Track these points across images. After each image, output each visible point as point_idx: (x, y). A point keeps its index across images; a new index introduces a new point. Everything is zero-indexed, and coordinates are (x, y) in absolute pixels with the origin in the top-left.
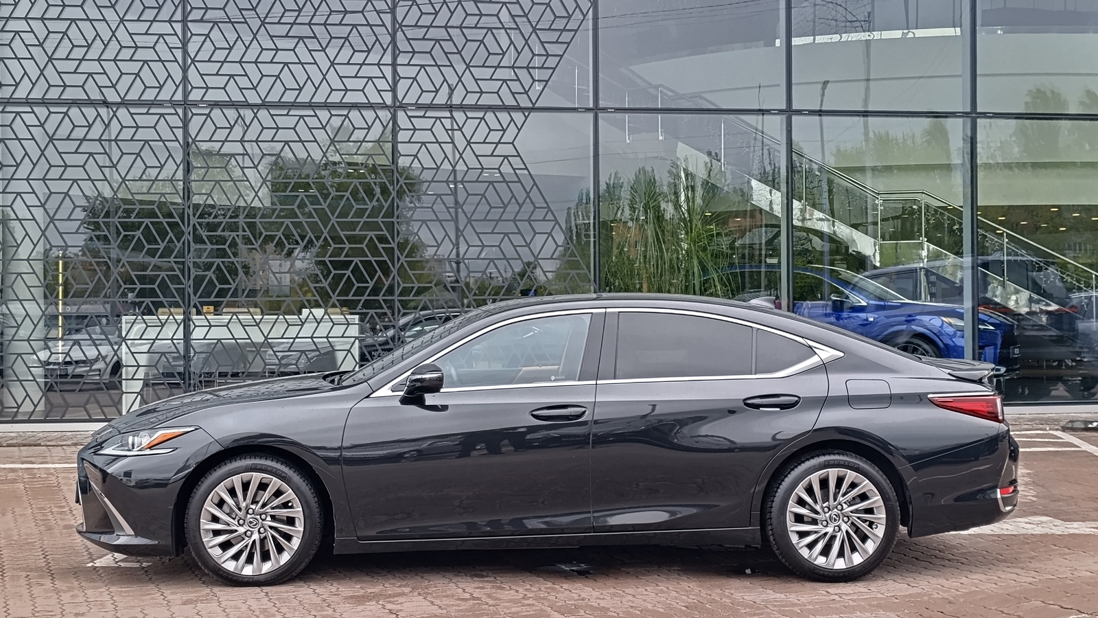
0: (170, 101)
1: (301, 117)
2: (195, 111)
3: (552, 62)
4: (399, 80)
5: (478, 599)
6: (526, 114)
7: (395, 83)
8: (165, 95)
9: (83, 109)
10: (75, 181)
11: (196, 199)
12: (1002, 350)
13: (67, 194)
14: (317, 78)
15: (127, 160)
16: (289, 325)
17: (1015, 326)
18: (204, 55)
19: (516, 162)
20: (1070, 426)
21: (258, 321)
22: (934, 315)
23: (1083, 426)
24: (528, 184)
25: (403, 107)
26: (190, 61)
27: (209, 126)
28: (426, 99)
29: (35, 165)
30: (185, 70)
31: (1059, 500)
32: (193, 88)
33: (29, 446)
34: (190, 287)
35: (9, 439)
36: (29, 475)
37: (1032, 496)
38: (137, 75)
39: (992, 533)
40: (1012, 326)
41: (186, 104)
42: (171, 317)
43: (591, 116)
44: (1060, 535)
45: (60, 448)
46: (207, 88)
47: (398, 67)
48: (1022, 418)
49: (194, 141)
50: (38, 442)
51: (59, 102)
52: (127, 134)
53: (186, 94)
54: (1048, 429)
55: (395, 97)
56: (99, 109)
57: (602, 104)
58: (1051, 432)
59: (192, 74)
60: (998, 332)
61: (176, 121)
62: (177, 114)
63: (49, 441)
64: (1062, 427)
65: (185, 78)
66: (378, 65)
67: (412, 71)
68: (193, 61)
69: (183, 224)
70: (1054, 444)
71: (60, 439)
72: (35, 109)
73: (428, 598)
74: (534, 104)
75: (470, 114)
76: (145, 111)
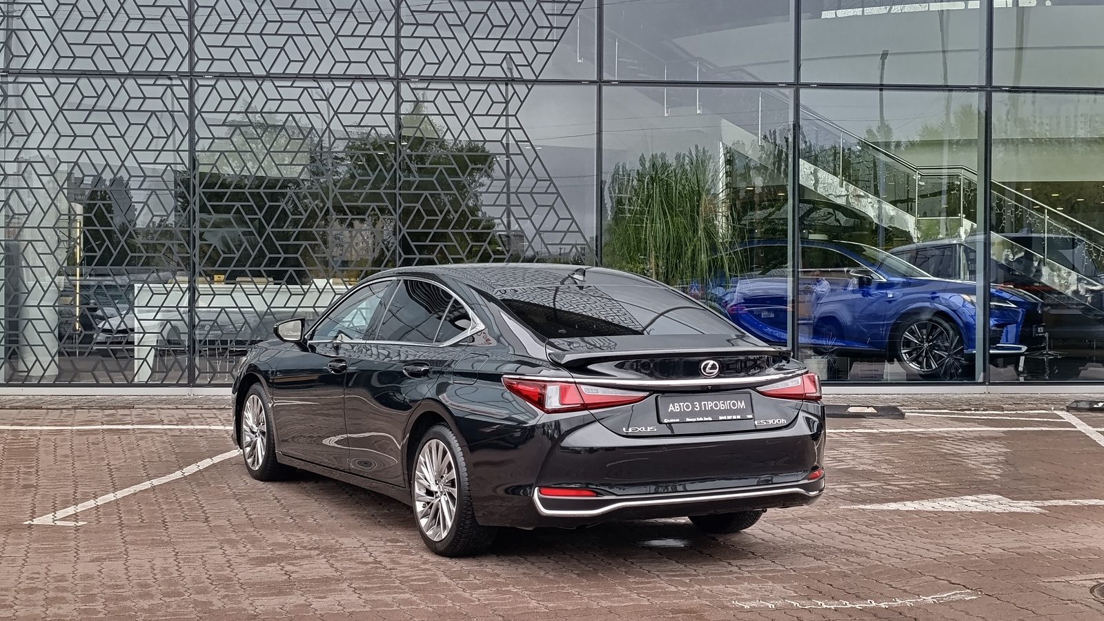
0: (177, 72)
1: (305, 88)
2: (201, 82)
3: (555, 34)
4: (403, 52)
5: (380, 562)
6: (530, 87)
7: (399, 55)
8: (171, 67)
9: (92, 80)
10: (84, 150)
11: (202, 169)
12: (1024, 329)
13: (76, 163)
14: (321, 50)
15: (135, 130)
16: (291, 295)
17: (1040, 305)
18: (209, 28)
19: (519, 135)
20: (1075, 406)
21: (261, 290)
22: (955, 292)
23: (1088, 406)
24: (531, 156)
25: (406, 79)
26: (196, 33)
27: (215, 98)
28: (429, 71)
29: (45, 135)
30: (191, 42)
31: (1020, 480)
32: (199, 59)
33: (30, 409)
34: (195, 255)
35: (15, 401)
36: (13, 436)
37: (997, 475)
38: (145, 46)
39: (933, 509)
40: (1035, 305)
41: (192, 75)
42: (176, 285)
43: (595, 88)
44: (998, 513)
45: (60, 411)
46: (213, 60)
47: (402, 39)
48: (1031, 397)
49: (200, 112)
50: (41, 405)
51: (68, 73)
52: (134, 105)
53: (192, 66)
54: (1053, 409)
55: (398, 69)
56: (108, 80)
57: (606, 77)
58: (1055, 412)
59: (199, 46)
60: (1020, 310)
61: (181, 92)
62: (183, 85)
63: (52, 404)
64: (1067, 407)
65: (191, 50)
66: (382, 37)
67: (415, 44)
68: (199, 33)
69: (189, 194)
70: (1049, 424)
71: (64, 403)
72: (45, 80)
73: (331, 562)
74: (537, 77)
75: (473, 87)
76: (152, 82)
